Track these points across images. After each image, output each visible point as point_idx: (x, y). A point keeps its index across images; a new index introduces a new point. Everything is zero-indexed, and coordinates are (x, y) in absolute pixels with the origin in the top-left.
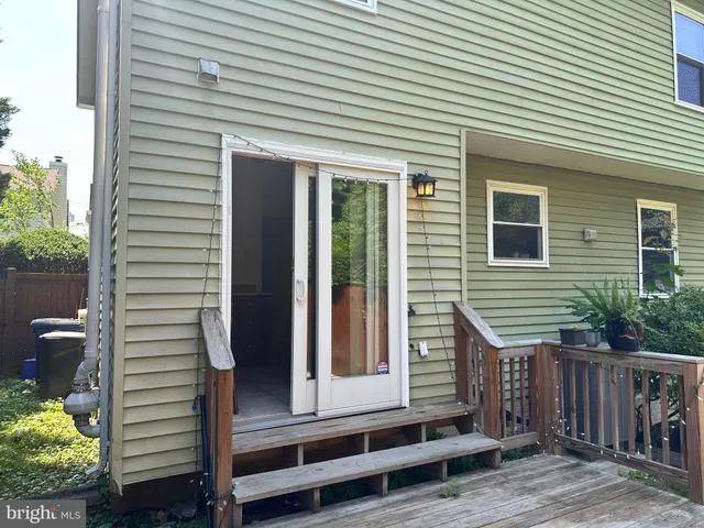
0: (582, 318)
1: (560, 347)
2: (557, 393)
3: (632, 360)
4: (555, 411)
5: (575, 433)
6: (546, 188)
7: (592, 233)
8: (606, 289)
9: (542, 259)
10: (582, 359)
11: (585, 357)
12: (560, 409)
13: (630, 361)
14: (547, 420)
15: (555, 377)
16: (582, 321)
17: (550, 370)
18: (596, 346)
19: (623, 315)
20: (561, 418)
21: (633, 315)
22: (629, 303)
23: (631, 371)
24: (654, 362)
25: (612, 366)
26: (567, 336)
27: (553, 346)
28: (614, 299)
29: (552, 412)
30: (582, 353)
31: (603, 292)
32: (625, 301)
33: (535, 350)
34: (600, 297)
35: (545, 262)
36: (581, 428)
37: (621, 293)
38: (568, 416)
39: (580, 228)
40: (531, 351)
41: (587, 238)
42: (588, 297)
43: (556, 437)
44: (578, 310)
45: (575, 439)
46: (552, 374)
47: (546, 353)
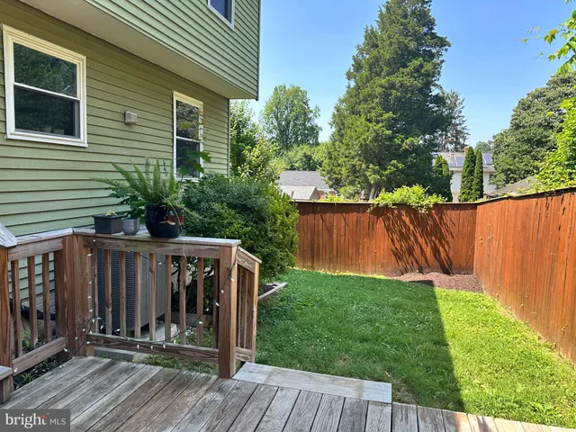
0: (121, 199)
1: (95, 237)
2: (90, 290)
3: (173, 247)
4: (88, 310)
5: (109, 330)
6: (85, 58)
7: (133, 116)
8: (147, 172)
9: (79, 137)
10: (119, 249)
11: (122, 246)
12: (94, 307)
13: (170, 248)
14: (78, 320)
15: (88, 270)
16: (122, 203)
17: (83, 264)
18: (135, 234)
19: (165, 200)
20: (95, 317)
21: (176, 200)
22: (171, 187)
23: (170, 258)
24: (193, 248)
25: (151, 255)
26: (103, 223)
27: (85, 236)
28: (156, 181)
29: (85, 310)
30: (119, 242)
31: (144, 175)
32: (167, 185)
33: (64, 242)
34: (141, 179)
35: (83, 140)
36: (116, 324)
37: (163, 177)
38: (102, 314)
39: (121, 110)
40: (58, 245)
41: (128, 121)
42: (129, 180)
43: (89, 338)
44: (118, 192)
45: (110, 336)
46: (85, 267)
47: (77, 244)
